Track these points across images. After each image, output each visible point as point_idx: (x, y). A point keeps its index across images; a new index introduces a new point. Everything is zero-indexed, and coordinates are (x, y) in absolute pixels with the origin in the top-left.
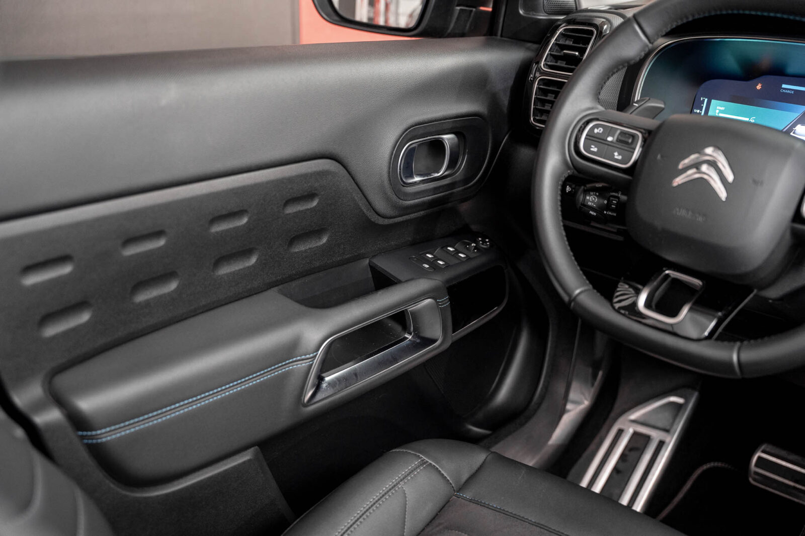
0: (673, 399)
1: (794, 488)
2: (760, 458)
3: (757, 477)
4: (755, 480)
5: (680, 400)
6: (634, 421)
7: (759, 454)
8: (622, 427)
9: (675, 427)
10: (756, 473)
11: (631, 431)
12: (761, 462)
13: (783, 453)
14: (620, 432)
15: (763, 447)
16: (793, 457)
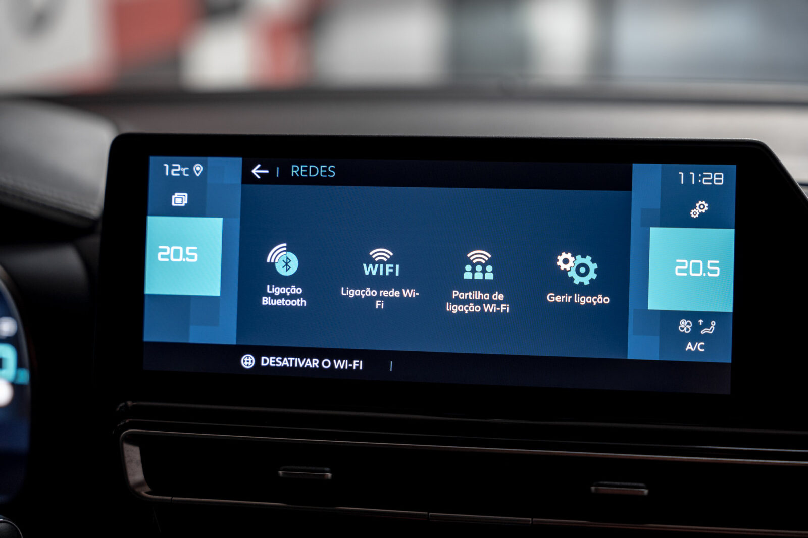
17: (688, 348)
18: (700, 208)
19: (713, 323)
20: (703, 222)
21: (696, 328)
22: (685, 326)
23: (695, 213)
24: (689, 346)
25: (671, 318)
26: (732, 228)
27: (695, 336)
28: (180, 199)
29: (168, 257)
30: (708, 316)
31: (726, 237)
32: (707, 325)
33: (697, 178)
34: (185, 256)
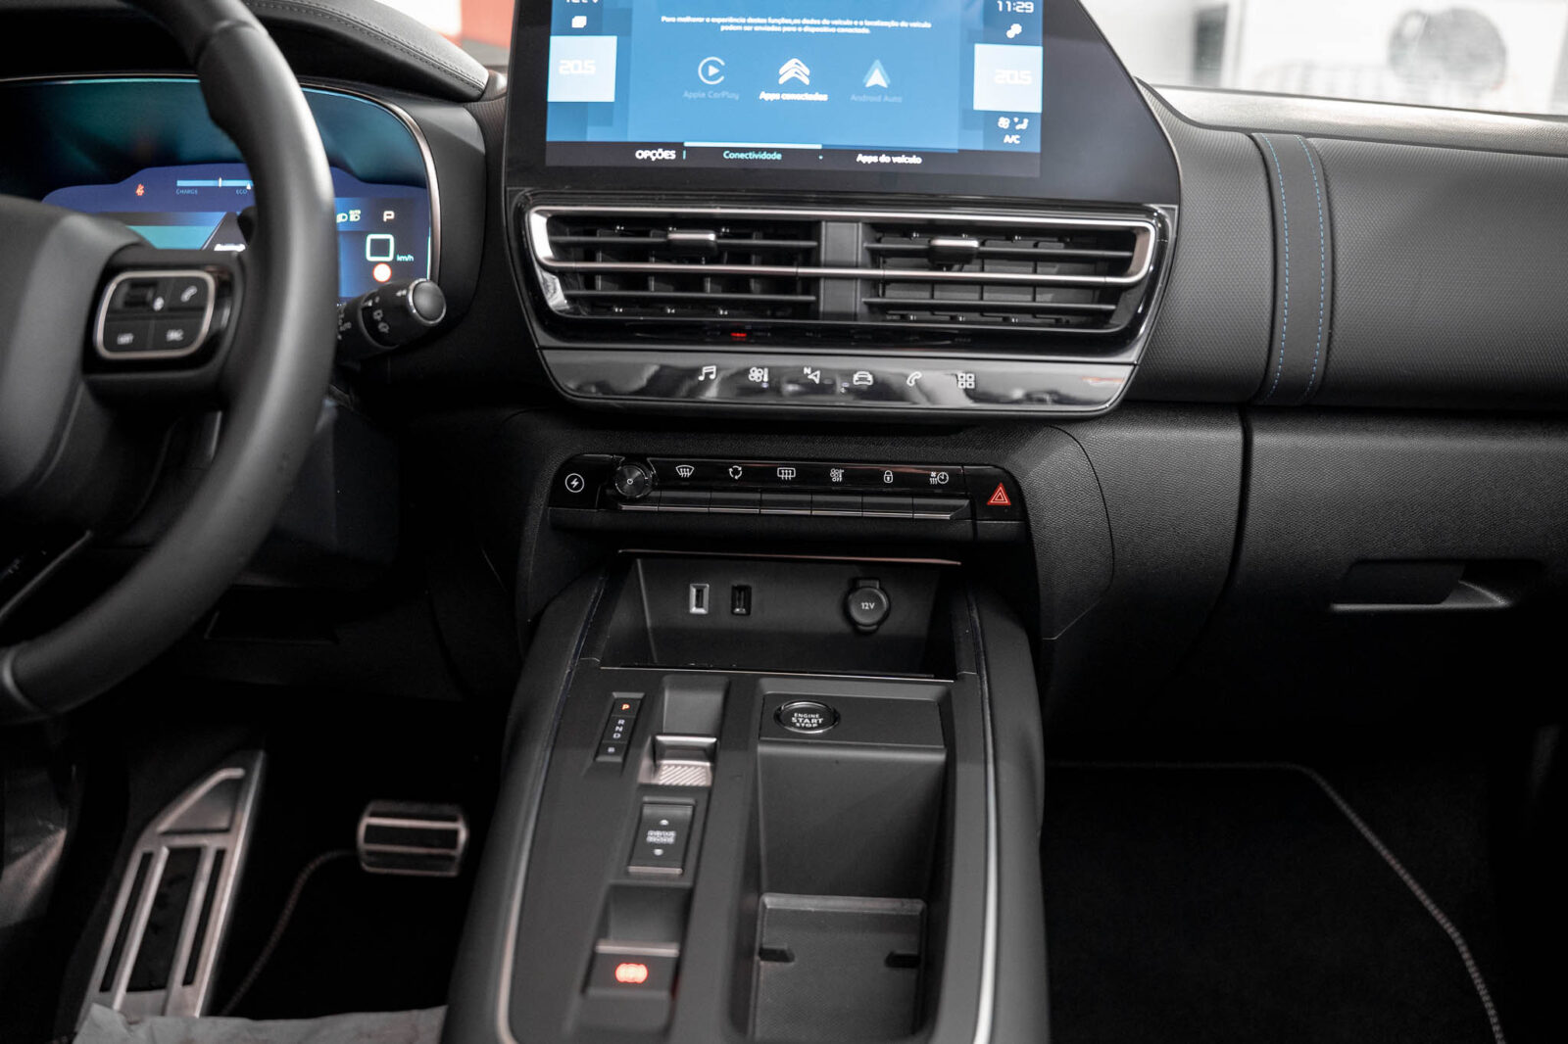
0: (223, 774)
1: (431, 856)
2: (369, 828)
3: (373, 859)
4: (370, 864)
5: (237, 773)
6: (168, 833)
7: (368, 821)
8: (147, 849)
9: (237, 819)
10: (370, 853)
11: (165, 852)
12: (374, 833)
13: (401, 807)
14: (147, 860)
15: (371, 807)
16: (416, 808)
17: (1005, 141)
18: (1015, 30)
19: (1026, 121)
20: (1017, 41)
21: (1013, 124)
22: (1004, 123)
23: (1011, 34)
24: (1007, 139)
25: (993, 116)
26: (1038, 45)
27: (1012, 131)
28: (579, 22)
29: (569, 69)
30: (1022, 115)
31: (1037, 52)
32: (1021, 122)
33: (1012, 6)
34: (583, 68)
